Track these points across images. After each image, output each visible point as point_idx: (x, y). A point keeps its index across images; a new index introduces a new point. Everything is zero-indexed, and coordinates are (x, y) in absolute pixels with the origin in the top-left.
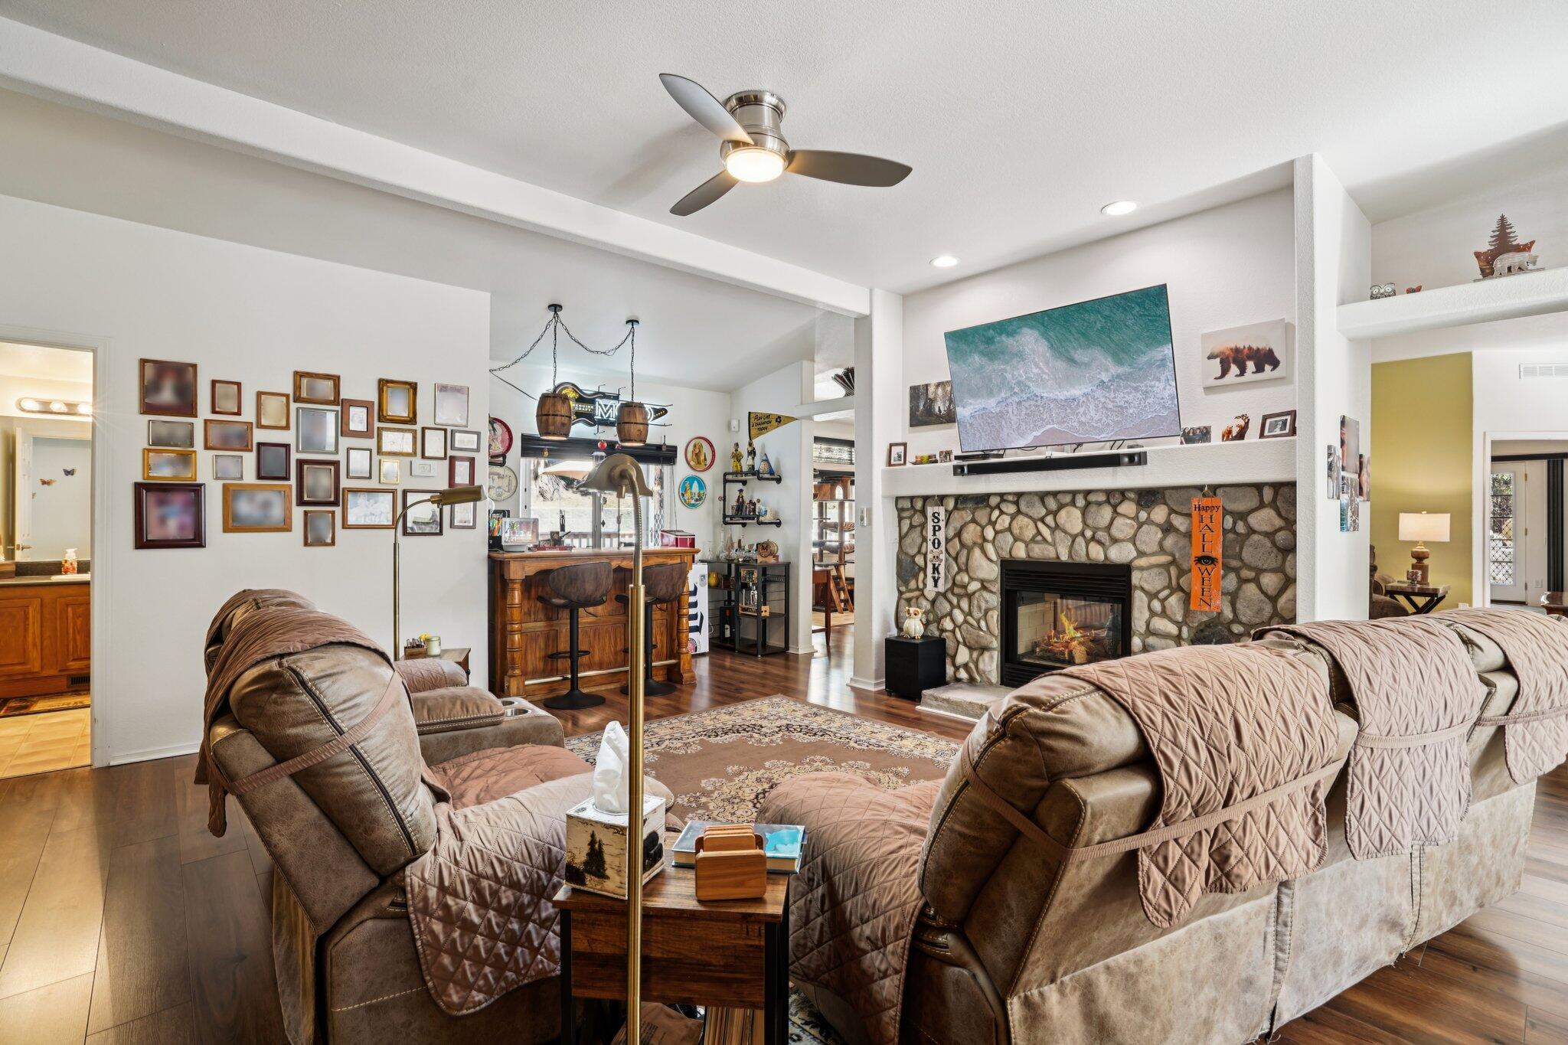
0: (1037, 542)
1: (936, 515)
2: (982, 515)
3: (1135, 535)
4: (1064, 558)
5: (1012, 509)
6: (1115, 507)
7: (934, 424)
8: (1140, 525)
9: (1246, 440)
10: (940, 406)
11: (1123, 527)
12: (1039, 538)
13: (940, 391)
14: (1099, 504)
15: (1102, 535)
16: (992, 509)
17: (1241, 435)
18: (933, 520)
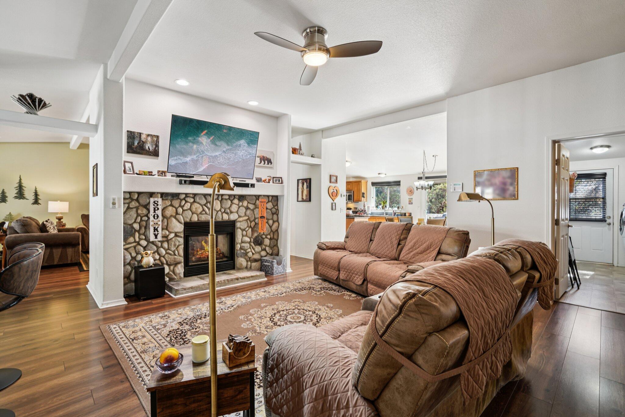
0: (203, 214)
1: (156, 202)
2: (176, 203)
3: (238, 210)
5: (192, 200)
6: (232, 201)
7: (145, 154)
8: (239, 207)
10: (149, 146)
11: (234, 208)
12: (204, 212)
13: (149, 138)
14: (226, 199)
15: (228, 211)
16: (181, 200)
17: (269, 182)
18: (154, 205)
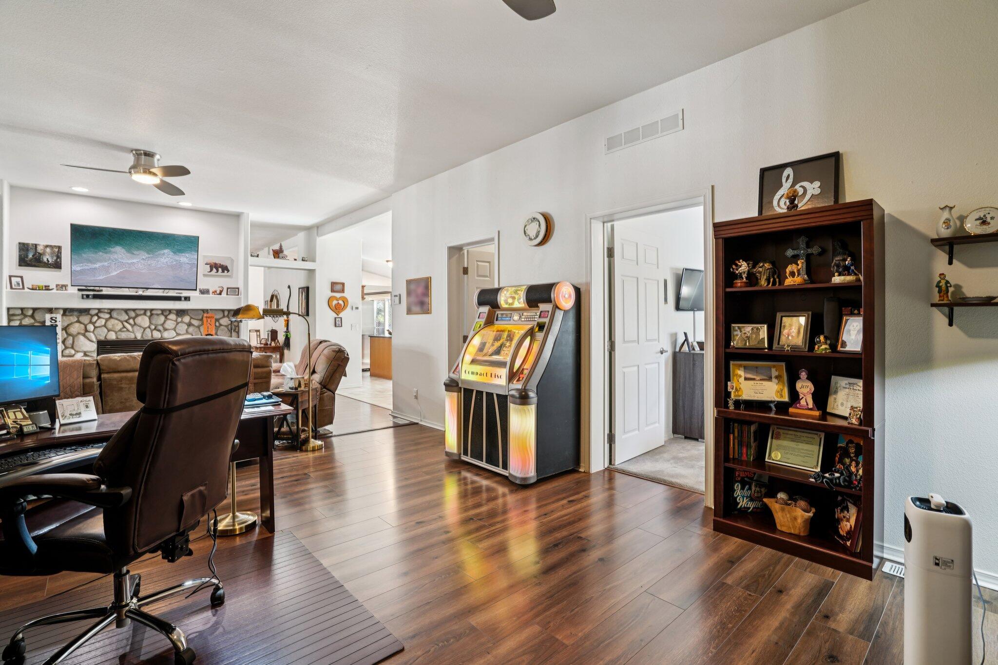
0: (123, 331)
1: (54, 318)
2: (85, 319)
3: (175, 327)
4: (139, 337)
5: (107, 316)
6: (166, 317)
7: (43, 267)
8: (178, 324)
9: (222, 295)
10: (48, 257)
11: (170, 324)
12: (125, 329)
13: (48, 250)
14: (158, 315)
15: (160, 328)
16: (92, 316)
17: (220, 294)
18: (51, 322)
